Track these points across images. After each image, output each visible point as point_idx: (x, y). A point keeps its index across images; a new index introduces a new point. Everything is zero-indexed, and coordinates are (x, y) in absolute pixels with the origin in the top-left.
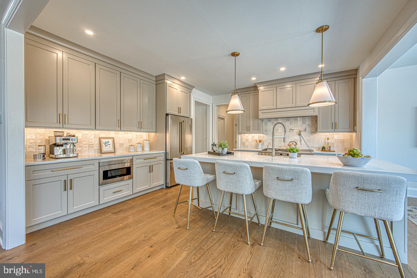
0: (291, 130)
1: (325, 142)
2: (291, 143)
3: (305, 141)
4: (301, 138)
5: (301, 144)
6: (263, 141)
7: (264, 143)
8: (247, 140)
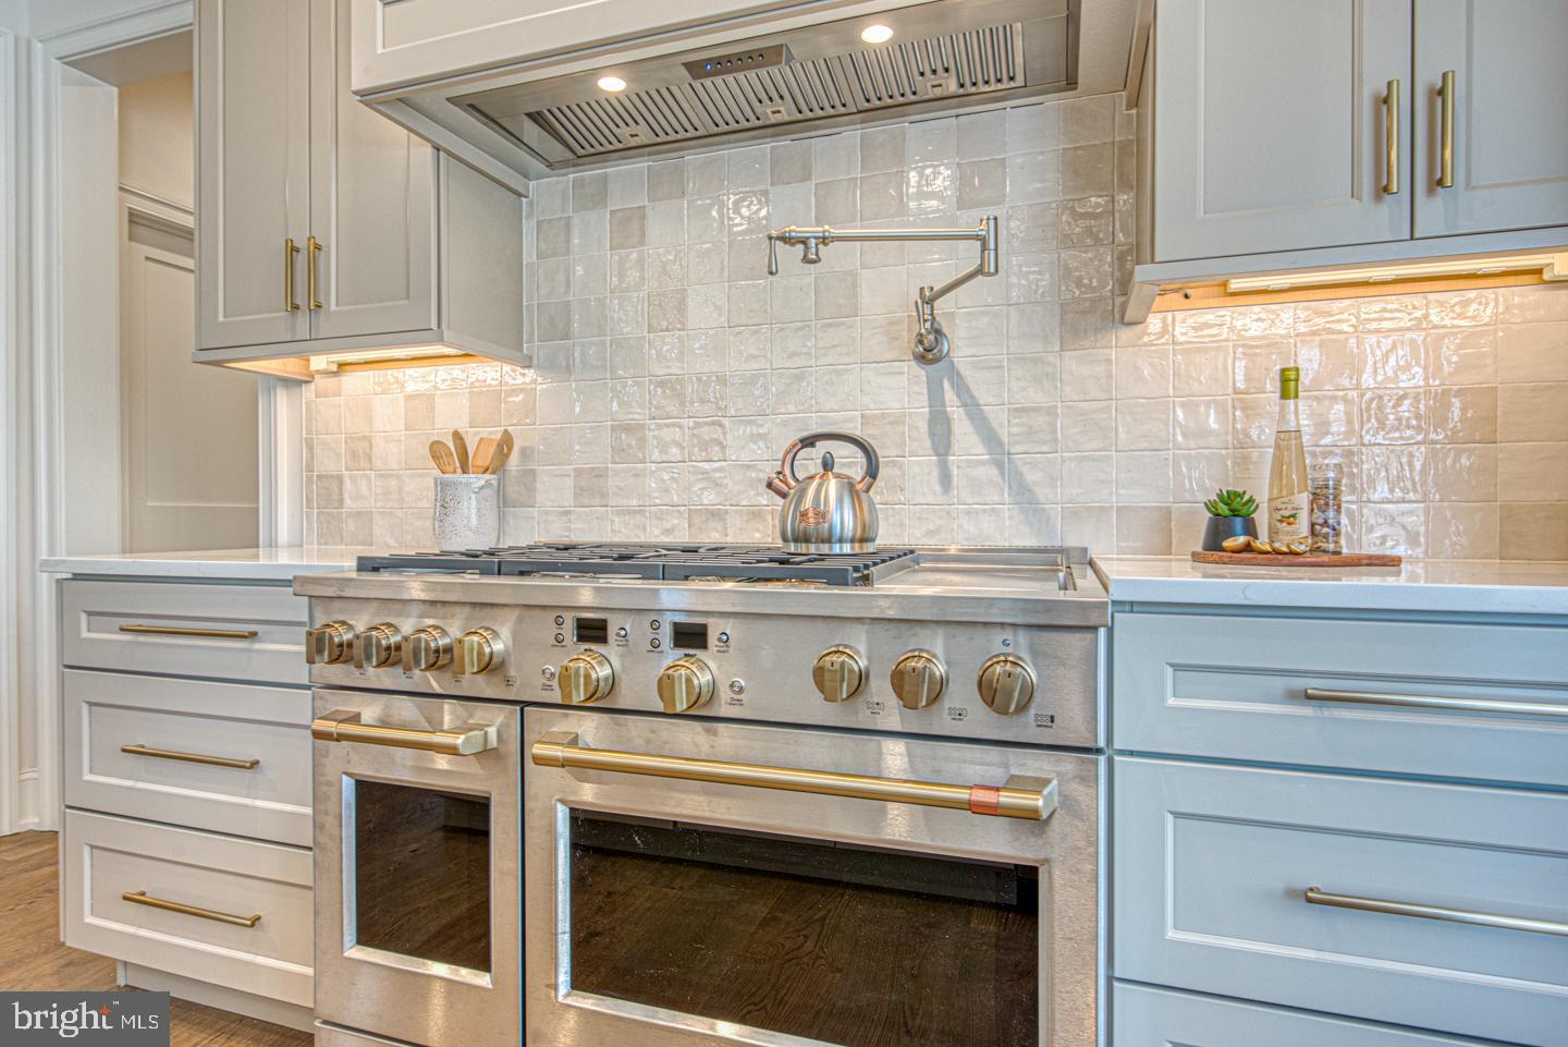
0: (789, 256)
1: (1242, 446)
2: (809, 462)
3: (990, 438)
4: (950, 395)
5: (946, 479)
6: (526, 453)
7: (533, 473)
8: (361, 453)
